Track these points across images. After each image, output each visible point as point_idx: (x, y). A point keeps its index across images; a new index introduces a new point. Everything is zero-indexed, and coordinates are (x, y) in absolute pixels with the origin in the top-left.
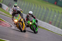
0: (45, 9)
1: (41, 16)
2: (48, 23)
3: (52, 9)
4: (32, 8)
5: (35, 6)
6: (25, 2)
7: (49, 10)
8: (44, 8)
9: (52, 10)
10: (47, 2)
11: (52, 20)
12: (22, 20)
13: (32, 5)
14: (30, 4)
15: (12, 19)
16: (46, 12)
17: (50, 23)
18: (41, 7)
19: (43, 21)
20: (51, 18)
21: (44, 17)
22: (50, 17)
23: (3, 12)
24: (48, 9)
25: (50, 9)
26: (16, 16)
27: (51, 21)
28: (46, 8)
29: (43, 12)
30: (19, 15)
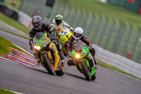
0: (118, 23)
1: (108, 41)
2: (123, 56)
3: (133, 25)
4: (88, 22)
5: (94, 17)
6: (70, 9)
7: (125, 26)
8: (114, 22)
9: (132, 27)
10: (122, 8)
11: (134, 50)
12: (52, 45)
13: (88, 14)
14: (82, 13)
15: (30, 44)
16: (119, 32)
17: (129, 56)
18: (107, 20)
19: (112, 51)
20: (130, 46)
21: (115, 43)
22: (127, 42)
23: (21, 30)
24: (123, 25)
25: (127, 24)
26: (39, 38)
27: (130, 52)
28: (120, 21)
29: (112, 30)
30: (46, 35)
